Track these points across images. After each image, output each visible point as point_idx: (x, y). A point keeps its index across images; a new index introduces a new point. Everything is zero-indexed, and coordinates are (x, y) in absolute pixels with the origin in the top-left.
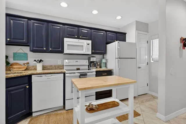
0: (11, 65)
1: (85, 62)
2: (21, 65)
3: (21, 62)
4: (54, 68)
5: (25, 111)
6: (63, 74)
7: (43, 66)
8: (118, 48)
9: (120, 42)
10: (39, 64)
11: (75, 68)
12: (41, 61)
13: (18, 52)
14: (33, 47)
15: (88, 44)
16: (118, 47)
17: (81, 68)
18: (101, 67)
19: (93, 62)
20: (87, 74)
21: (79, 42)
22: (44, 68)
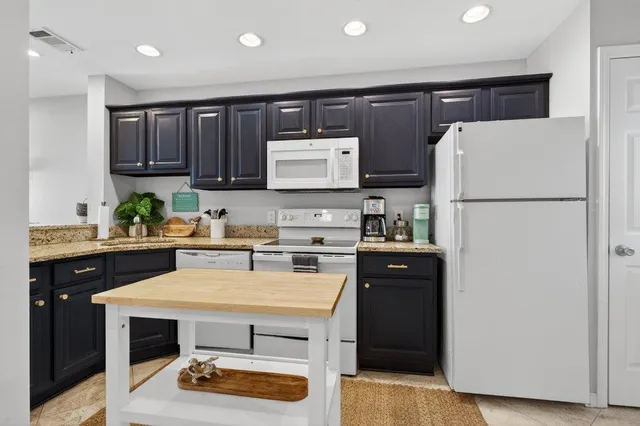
0: (167, 224)
1: (346, 217)
2: (185, 223)
3: (186, 216)
4: (256, 235)
5: (160, 336)
6: (248, 253)
7: (226, 227)
8: (456, 157)
9: (466, 126)
10: (217, 220)
11: (309, 236)
12: (223, 213)
13: (181, 191)
14: (197, 176)
15: (344, 153)
16: (460, 152)
17: (328, 236)
18: (410, 240)
19: (375, 217)
20: (317, 259)
21: (311, 148)
22: (229, 232)
